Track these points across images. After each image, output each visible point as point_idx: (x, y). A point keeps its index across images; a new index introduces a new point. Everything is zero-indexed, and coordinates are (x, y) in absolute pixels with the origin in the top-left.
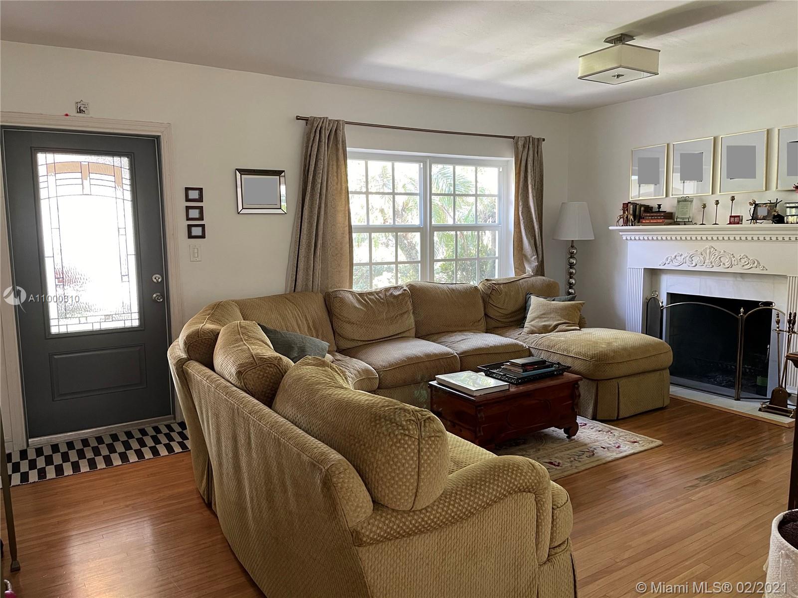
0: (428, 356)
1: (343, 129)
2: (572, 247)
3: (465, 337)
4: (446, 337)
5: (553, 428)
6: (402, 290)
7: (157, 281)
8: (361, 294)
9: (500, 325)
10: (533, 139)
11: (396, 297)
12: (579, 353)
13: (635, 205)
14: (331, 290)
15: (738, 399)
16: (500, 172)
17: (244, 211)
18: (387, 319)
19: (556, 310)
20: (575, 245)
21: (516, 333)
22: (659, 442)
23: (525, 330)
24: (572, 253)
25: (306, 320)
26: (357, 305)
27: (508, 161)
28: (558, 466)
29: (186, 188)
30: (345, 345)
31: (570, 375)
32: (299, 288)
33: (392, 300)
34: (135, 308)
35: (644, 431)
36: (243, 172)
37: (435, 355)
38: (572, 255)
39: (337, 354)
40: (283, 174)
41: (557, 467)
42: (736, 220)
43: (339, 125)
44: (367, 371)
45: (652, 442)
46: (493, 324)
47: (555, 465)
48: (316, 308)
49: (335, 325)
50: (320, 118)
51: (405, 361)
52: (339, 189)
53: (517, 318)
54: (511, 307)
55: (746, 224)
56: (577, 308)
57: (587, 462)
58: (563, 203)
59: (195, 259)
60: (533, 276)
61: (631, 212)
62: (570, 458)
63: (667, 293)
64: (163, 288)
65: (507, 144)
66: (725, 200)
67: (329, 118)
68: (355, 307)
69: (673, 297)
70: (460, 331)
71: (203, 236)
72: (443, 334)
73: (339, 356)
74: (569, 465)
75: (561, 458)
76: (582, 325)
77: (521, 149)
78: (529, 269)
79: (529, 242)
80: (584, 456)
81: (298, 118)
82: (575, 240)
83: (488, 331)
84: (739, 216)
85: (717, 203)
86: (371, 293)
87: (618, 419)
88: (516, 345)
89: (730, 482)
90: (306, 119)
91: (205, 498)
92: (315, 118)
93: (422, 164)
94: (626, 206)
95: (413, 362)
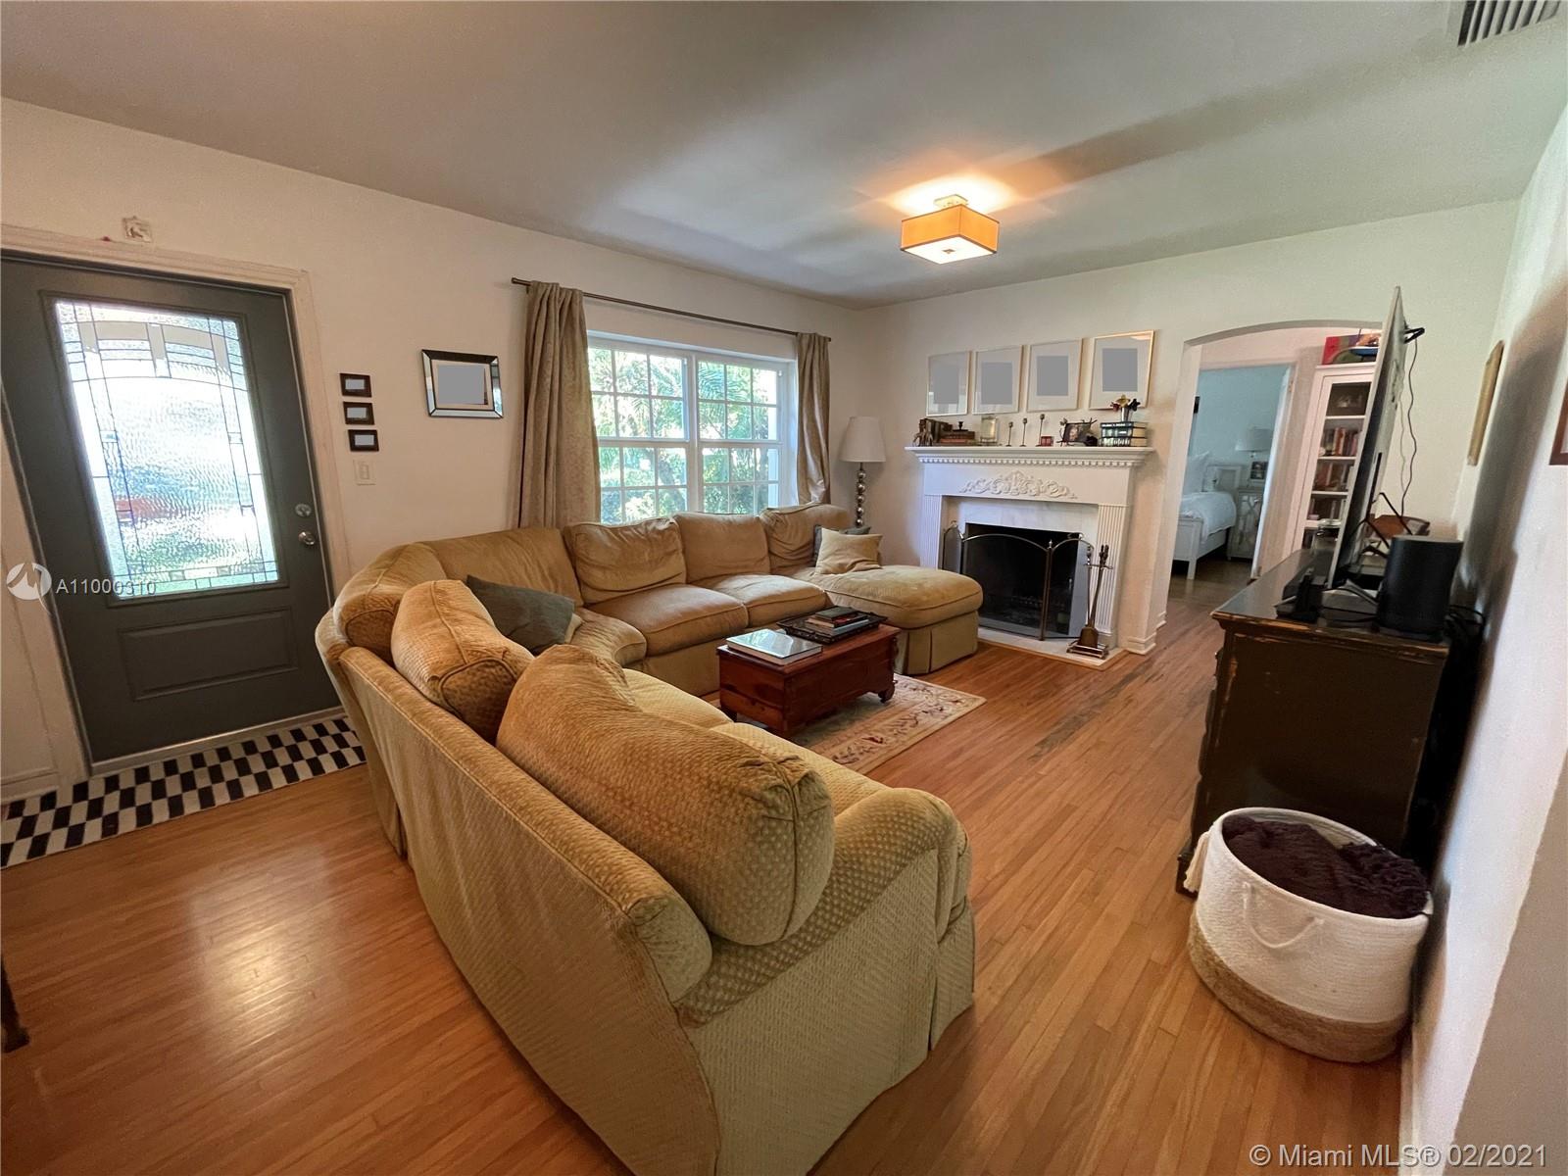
0: (709, 608)
1: (581, 302)
2: (861, 470)
3: (750, 582)
4: (726, 582)
5: (870, 693)
6: (668, 523)
7: (304, 513)
8: (614, 530)
9: (785, 563)
10: (820, 337)
11: (660, 532)
12: (887, 598)
13: (934, 423)
14: (572, 524)
15: (1042, 640)
16: (778, 377)
17: (435, 413)
18: (650, 561)
19: (852, 546)
20: (864, 468)
21: (807, 573)
22: (982, 700)
23: (818, 570)
24: (861, 477)
25: (540, 566)
26: (609, 544)
27: (788, 364)
28: (881, 742)
29: (342, 375)
30: (593, 596)
31: (887, 627)
32: (525, 522)
33: (655, 536)
34: (270, 553)
35: (962, 685)
36: (434, 355)
37: (717, 607)
38: (861, 480)
39: (586, 611)
40: (495, 362)
41: (880, 745)
42: (1046, 441)
43: (574, 298)
44: (631, 635)
45: (975, 699)
46: (778, 563)
47: (877, 742)
48: (553, 551)
49: (580, 571)
50: (548, 284)
51: (680, 618)
52: (577, 386)
53: (807, 556)
54: (797, 541)
55: (1056, 446)
56: (876, 542)
57: (914, 733)
58: (851, 418)
59: (363, 482)
60: (821, 504)
61: (930, 430)
62: (891, 730)
63: (967, 524)
64: (314, 522)
65: (787, 343)
66: (1034, 419)
67: (561, 286)
68: (606, 546)
69: (972, 528)
70: (742, 574)
71: (375, 448)
72: (721, 578)
73: (589, 615)
74: (894, 739)
75: (883, 731)
76: (880, 561)
77: (805, 347)
78: (816, 495)
79: (815, 463)
80: (907, 726)
81: (515, 281)
82: (866, 463)
83: (773, 572)
84: (1050, 437)
85: (1025, 421)
86: (627, 528)
87: (930, 673)
88: (812, 589)
89: (1071, 747)
90: (527, 284)
91: (397, 845)
92: (539, 283)
93: (686, 360)
94: (923, 423)
95: (692, 617)
